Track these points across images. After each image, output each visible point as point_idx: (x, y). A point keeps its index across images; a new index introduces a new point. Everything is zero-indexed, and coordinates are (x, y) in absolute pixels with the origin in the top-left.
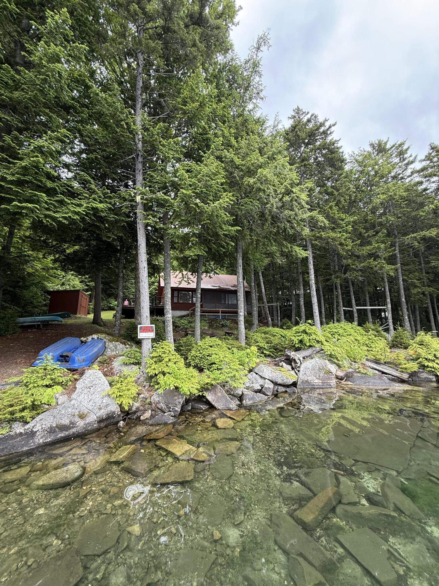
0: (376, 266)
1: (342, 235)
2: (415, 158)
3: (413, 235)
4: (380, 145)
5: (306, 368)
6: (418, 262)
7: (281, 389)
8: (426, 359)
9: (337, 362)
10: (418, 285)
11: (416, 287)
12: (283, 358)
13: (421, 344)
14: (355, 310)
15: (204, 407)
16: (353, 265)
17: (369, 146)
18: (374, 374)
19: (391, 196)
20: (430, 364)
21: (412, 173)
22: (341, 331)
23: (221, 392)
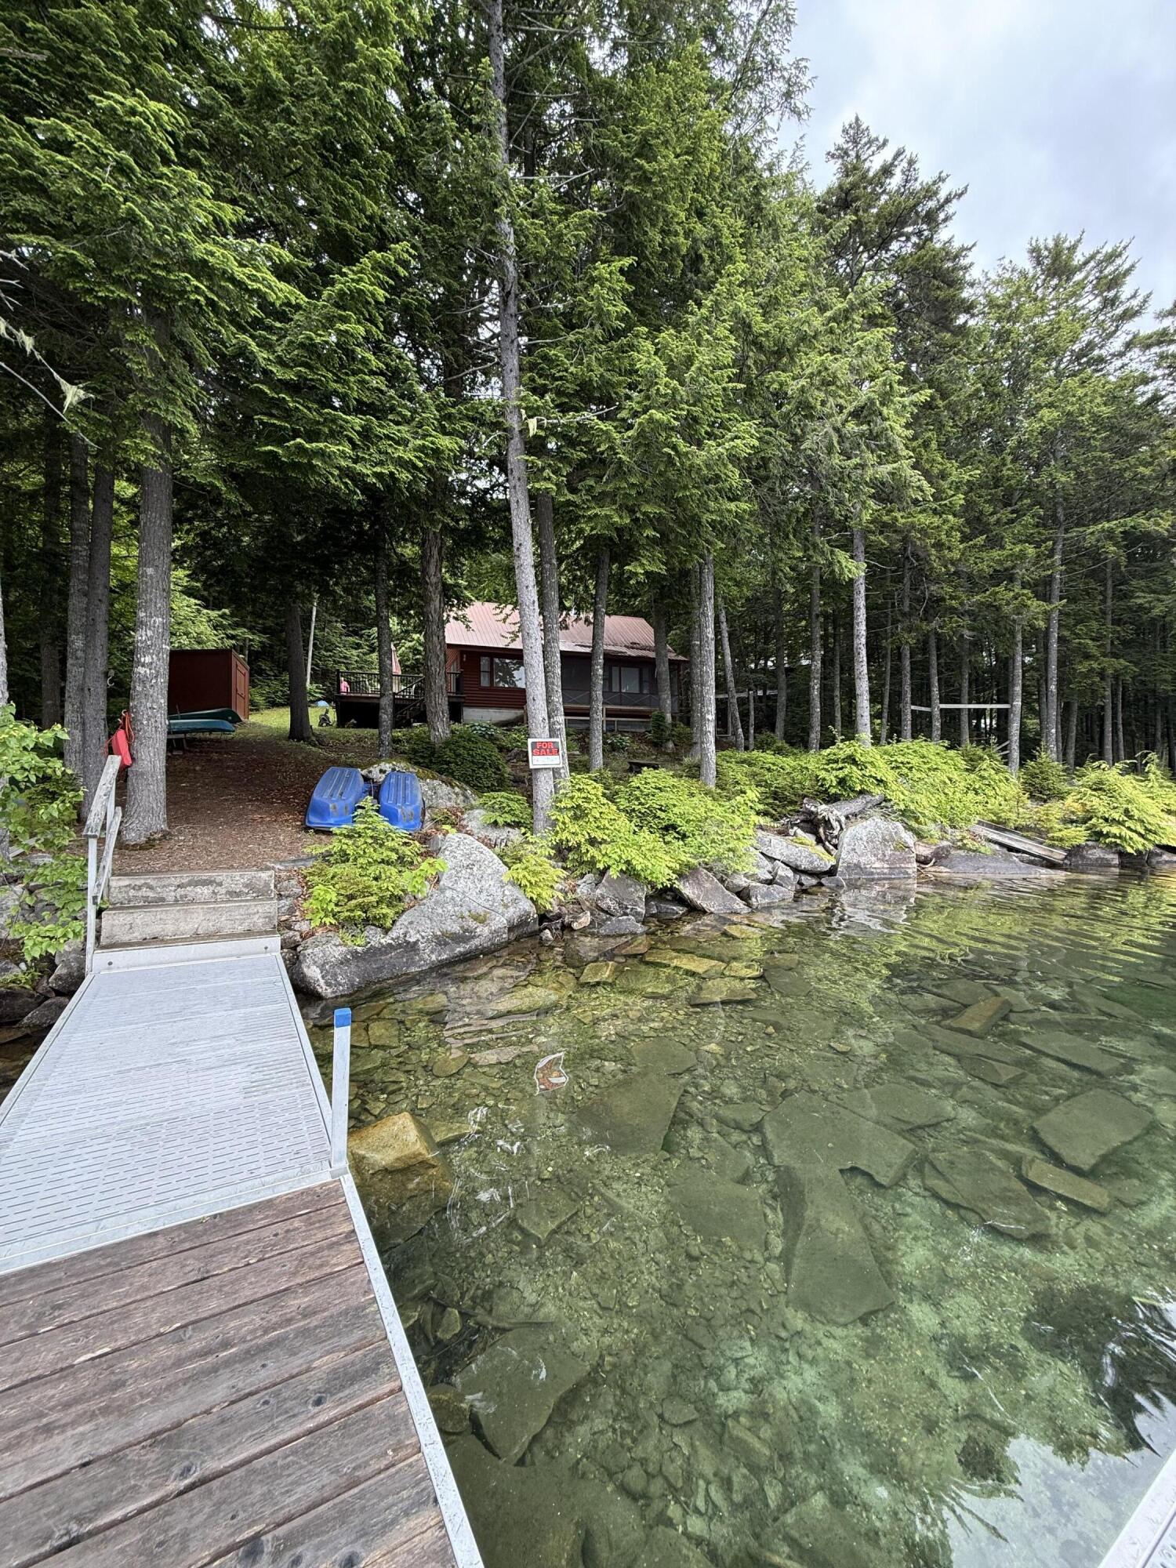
0: (1008, 604)
1: (946, 521)
2: (1145, 301)
3: (1107, 525)
4: (1057, 253)
5: (854, 837)
6: (1101, 593)
7: (809, 881)
8: (1106, 820)
9: (915, 825)
10: (1095, 651)
11: (1087, 657)
12: (798, 819)
13: (1098, 787)
14: (936, 712)
15: (680, 910)
16: (952, 598)
17: (1027, 255)
18: (995, 853)
19: (1069, 414)
20: (1115, 830)
21: (1129, 346)
22: (915, 761)
23: (710, 882)
